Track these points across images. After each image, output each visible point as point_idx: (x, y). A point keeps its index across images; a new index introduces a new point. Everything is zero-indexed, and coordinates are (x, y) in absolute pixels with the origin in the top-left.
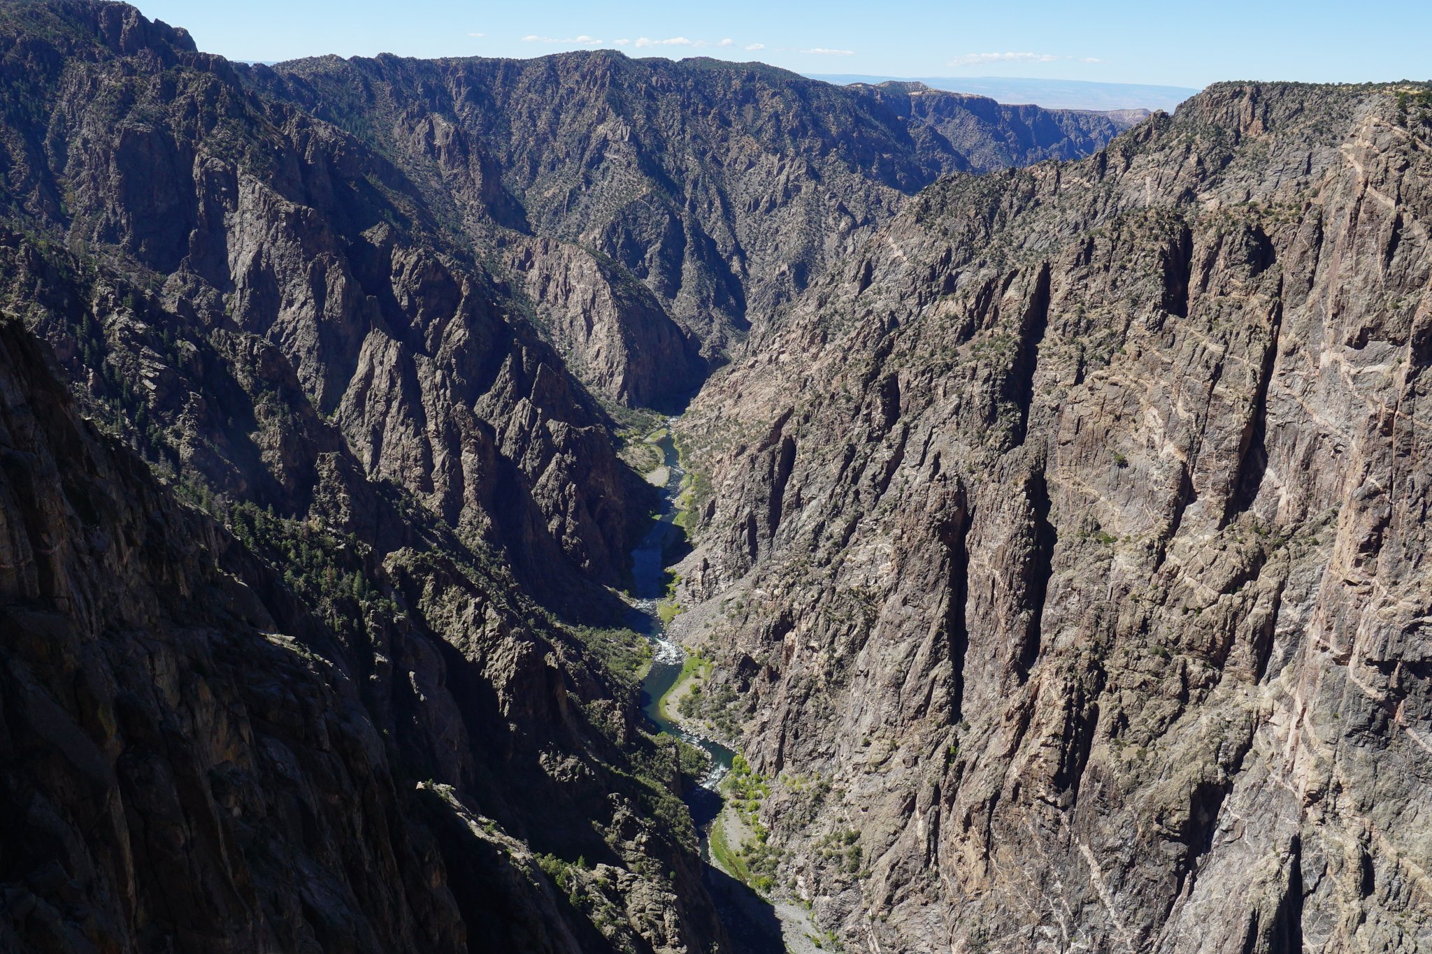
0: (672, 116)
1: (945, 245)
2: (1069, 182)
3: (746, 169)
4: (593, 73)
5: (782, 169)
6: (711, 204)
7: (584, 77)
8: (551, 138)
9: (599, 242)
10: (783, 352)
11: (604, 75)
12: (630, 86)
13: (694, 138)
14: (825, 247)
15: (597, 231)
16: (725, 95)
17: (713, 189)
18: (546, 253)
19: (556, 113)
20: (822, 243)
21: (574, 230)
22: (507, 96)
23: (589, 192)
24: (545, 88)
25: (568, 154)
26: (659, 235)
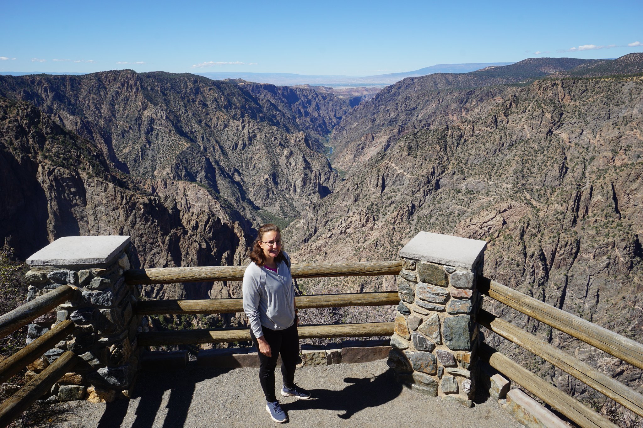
0: (178, 104)
1: (430, 166)
2: (480, 130)
3: (224, 129)
4: (128, 83)
5: (244, 127)
6: (214, 148)
7: (123, 85)
8: (113, 119)
9: (171, 175)
10: (349, 228)
11: (136, 84)
12: (151, 89)
13: (194, 114)
14: (280, 164)
15: (168, 170)
16: (186, 91)
17: (213, 141)
18: (166, 187)
19: (112, 104)
20: (278, 162)
21: (150, 169)
22: (76, 96)
23: (151, 148)
24: (99, 92)
25: (130, 128)
26: (202, 167)
